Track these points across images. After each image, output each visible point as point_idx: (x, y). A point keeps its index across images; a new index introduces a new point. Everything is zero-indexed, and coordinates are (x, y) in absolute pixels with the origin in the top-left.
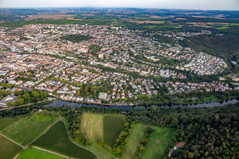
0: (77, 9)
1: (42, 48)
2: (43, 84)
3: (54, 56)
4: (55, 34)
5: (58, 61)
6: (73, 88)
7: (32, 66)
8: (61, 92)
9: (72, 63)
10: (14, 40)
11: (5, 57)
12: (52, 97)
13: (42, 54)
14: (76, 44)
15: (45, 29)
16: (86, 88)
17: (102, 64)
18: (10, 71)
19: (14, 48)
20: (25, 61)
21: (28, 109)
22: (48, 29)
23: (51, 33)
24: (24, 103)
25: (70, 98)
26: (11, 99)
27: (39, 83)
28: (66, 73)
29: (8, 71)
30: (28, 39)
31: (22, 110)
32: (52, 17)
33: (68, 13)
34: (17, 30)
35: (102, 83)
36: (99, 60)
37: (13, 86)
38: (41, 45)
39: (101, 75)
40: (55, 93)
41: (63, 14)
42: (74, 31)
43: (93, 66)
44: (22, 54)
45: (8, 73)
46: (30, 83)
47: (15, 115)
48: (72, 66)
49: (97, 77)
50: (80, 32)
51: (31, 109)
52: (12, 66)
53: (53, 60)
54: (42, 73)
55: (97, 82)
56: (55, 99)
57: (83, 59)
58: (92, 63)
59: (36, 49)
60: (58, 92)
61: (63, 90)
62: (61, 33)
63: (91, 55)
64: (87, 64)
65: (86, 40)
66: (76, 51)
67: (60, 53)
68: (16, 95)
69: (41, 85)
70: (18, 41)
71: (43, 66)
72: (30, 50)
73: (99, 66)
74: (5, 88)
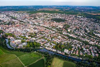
0: (61, 6)
1: (42, 23)
2: (39, 40)
3: (46, 28)
4: (49, 17)
5: (48, 30)
6: (52, 44)
7: (36, 31)
8: (46, 45)
9: (54, 32)
10: (31, 19)
11: (27, 26)
12: (42, 47)
13: (41, 26)
14: (58, 23)
15: (45, 15)
16: (59, 46)
17: (69, 34)
18: (27, 32)
19: (31, 22)
20: (34, 28)
21: (31, 50)
22: (46, 15)
23: (47, 17)
24: (30, 47)
25: (50, 49)
26: (25, 44)
27: (38, 39)
28: (50, 37)
29: (26, 32)
30: (37, 19)
31: (28, 50)
32: (49, 9)
33: (56, 8)
34: (33, 15)
35: (67, 44)
36: (68, 32)
37: (27, 39)
38: (42, 22)
39: (67, 40)
40: (43, 45)
41: (54, 8)
42: (58, 17)
43: (64, 35)
44: (33, 25)
45: (26, 33)
46: (34, 39)
47: (25, 51)
48: (54, 34)
49: (65, 41)
50: (61, 17)
51: (32, 50)
52: (28, 30)
53: (46, 29)
54: (40, 35)
55: (65, 43)
56: (43, 48)
57: (60, 31)
58: (64, 33)
59: (39, 24)
60: (45, 45)
61: (47, 44)
62: (52, 17)
63: (64, 29)
64: (61, 33)
65: (63, 22)
66: (57, 26)
67: (49, 27)
68: (27, 43)
69: (38, 40)
70: (33, 20)
71: (41, 32)
72: (37, 24)
73: (67, 36)
74: (24, 39)
